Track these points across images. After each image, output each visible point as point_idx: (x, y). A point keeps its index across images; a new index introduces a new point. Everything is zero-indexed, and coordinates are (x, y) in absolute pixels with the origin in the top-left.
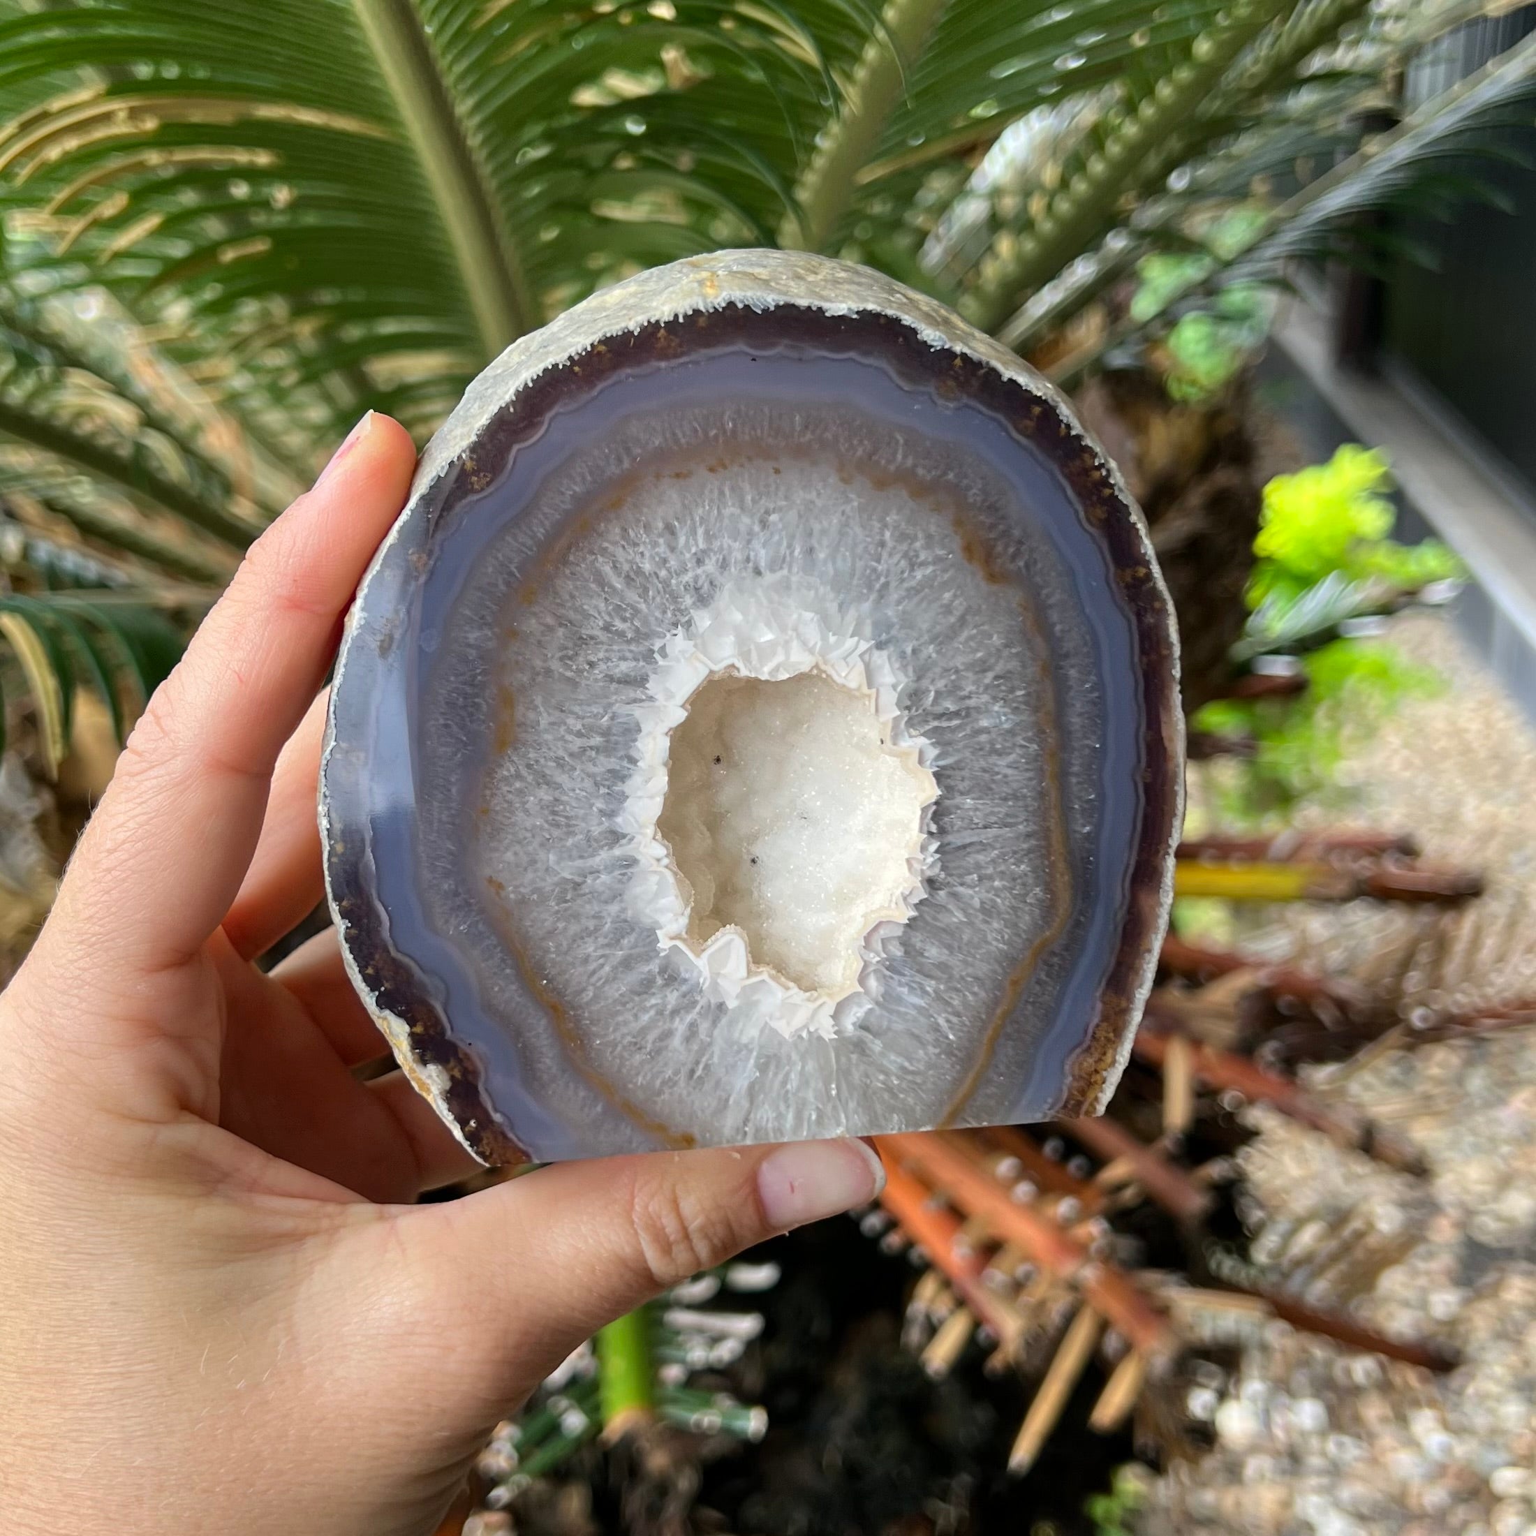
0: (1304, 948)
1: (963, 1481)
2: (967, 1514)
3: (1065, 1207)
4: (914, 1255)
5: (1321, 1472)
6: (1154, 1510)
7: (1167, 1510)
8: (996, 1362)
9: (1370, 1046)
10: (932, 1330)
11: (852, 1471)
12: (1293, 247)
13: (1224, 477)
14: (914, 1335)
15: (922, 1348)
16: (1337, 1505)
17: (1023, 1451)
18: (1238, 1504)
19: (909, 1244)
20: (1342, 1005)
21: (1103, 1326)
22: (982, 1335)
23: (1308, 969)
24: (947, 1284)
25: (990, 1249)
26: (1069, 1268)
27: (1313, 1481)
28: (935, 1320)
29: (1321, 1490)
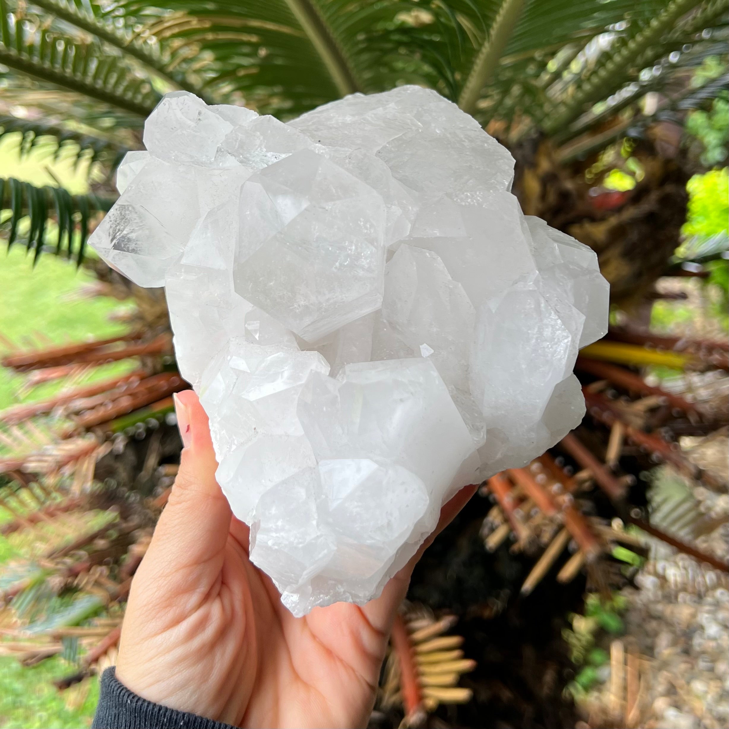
0: (690, 388)
1: (506, 592)
2: (506, 605)
3: (555, 487)
4: (491, 498)
5: (710, 604)
6: (635, 609)
7: (640, 610)
8: (515, 548)
9: (714, 433)
10: (493, 530)
11: (459, 581)
12: (709, 95)
13: (669, 188)
14: (485, 531)
15: (488, 536)
16: (716, 620)
17: (529, 585)
18: (672, 613)
19: (490, 492)
20: (701, 416)
21: (570, 538)
22: (512, 536)
23: (689, 398)
24: (503, 511)
25: (521, 500)
26: (552, 513)
27: (707, 608)
28: (494, 526)
29: (709, 612)
